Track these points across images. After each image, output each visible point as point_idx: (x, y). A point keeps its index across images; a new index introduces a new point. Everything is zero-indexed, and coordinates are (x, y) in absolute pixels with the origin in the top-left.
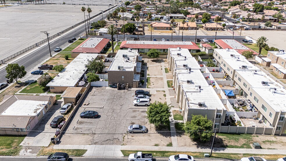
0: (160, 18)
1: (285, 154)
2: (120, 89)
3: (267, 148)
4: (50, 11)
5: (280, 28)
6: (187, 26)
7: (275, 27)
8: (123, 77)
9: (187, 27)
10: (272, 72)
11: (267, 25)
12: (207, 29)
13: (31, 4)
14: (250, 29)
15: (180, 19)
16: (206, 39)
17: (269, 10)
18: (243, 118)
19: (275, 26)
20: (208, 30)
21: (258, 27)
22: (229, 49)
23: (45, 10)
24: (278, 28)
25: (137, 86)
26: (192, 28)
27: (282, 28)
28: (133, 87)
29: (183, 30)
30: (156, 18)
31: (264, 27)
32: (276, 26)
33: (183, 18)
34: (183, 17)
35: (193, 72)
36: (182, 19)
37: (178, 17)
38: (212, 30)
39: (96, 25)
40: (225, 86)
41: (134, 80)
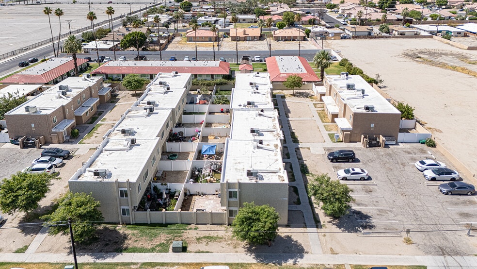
0: (213, 22)
1: (215, 262)
2: (25, 146)
3: (196, 250)
4: (38, 16)
5: (405, 35)
6: (245, 34)
7: (396, 33)
8: (33, 125)
9: (244, 36)
10: (323, 110)
11: (381, 30)
12: (277, 39)
13: (20, 5)
14: (350, 38)
15: (248, 22)
16: (259, 56)
17: (408, 3)
18: (200, 195)
19: (396, 31)
20: (278, 41)
21: (367, 33)
22: (258, 73)
23: (34, 13)
24: (401, 34)
25: (61, 141)
26: (253, 38)
27: (407, 34)
28: (52, 143)
29: (238, 41)
30: (207, 21)
31: (378, 33)
32: (398, 31)
33: (253, 21)
34: (252, 19)
35: (157, 113)
36: (251, 22)
37: (244, 20)
38: (286, 40)
39: (89, 36)
40: (219, 138)
41: (53, 130)
